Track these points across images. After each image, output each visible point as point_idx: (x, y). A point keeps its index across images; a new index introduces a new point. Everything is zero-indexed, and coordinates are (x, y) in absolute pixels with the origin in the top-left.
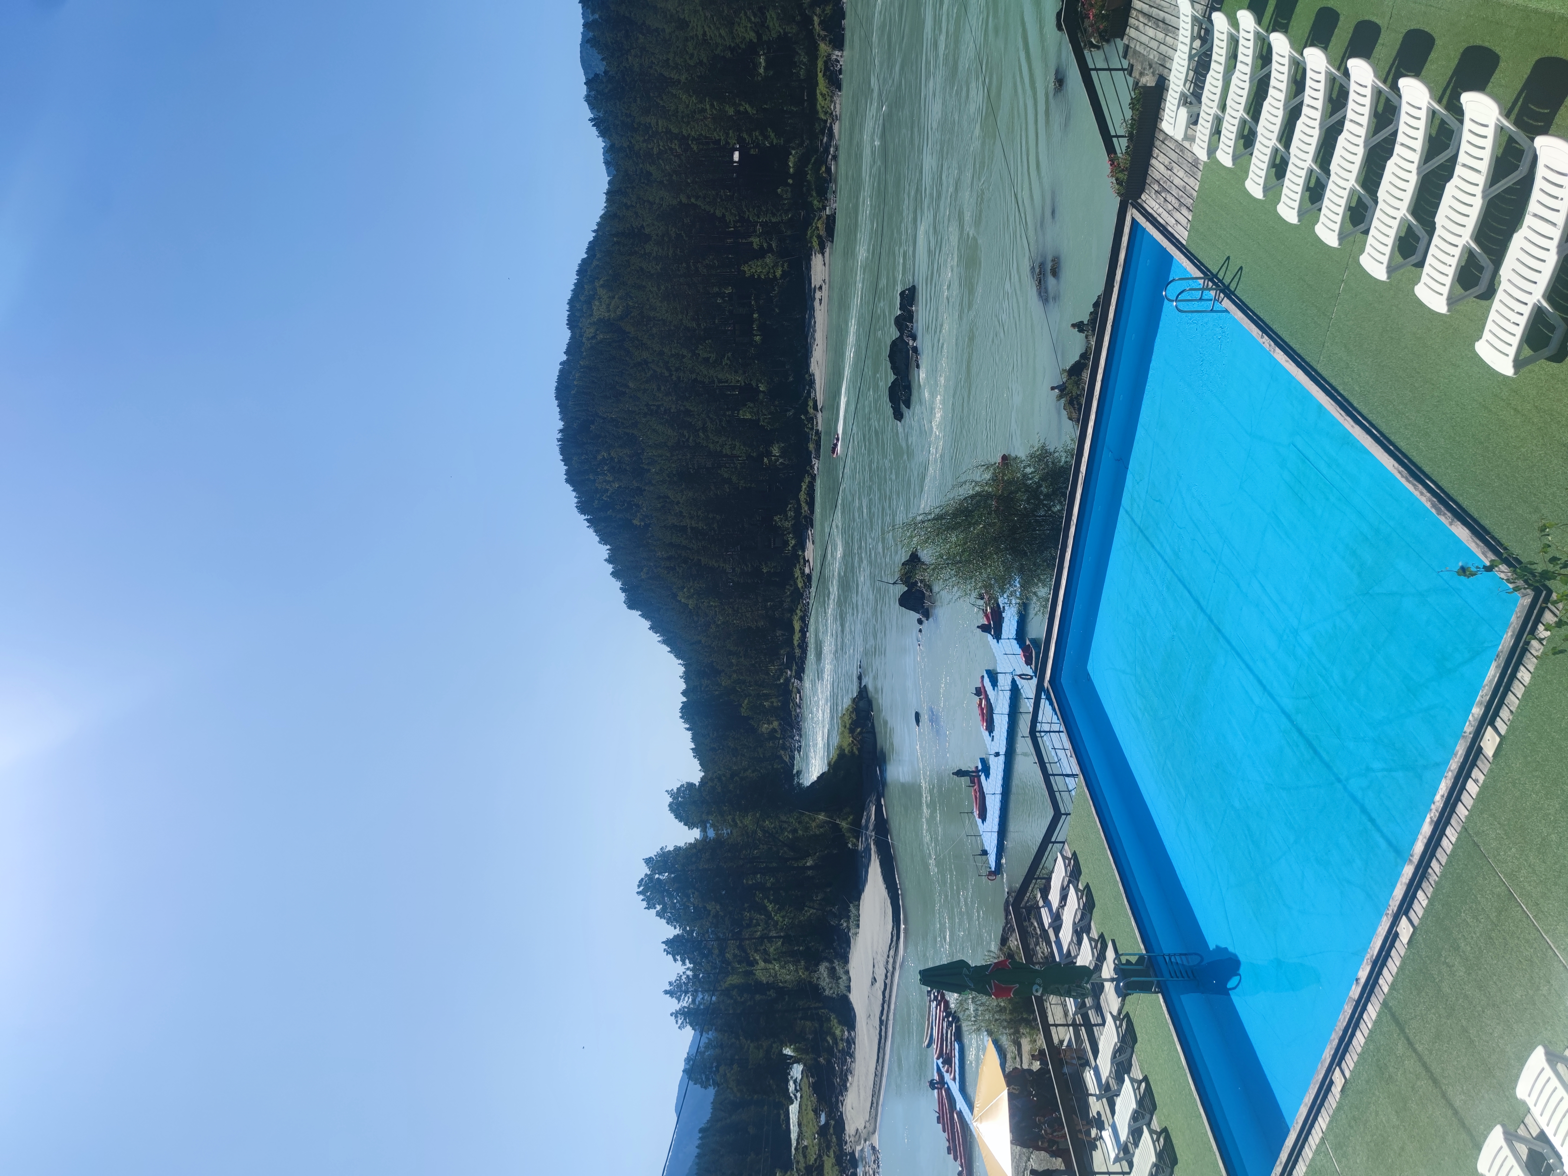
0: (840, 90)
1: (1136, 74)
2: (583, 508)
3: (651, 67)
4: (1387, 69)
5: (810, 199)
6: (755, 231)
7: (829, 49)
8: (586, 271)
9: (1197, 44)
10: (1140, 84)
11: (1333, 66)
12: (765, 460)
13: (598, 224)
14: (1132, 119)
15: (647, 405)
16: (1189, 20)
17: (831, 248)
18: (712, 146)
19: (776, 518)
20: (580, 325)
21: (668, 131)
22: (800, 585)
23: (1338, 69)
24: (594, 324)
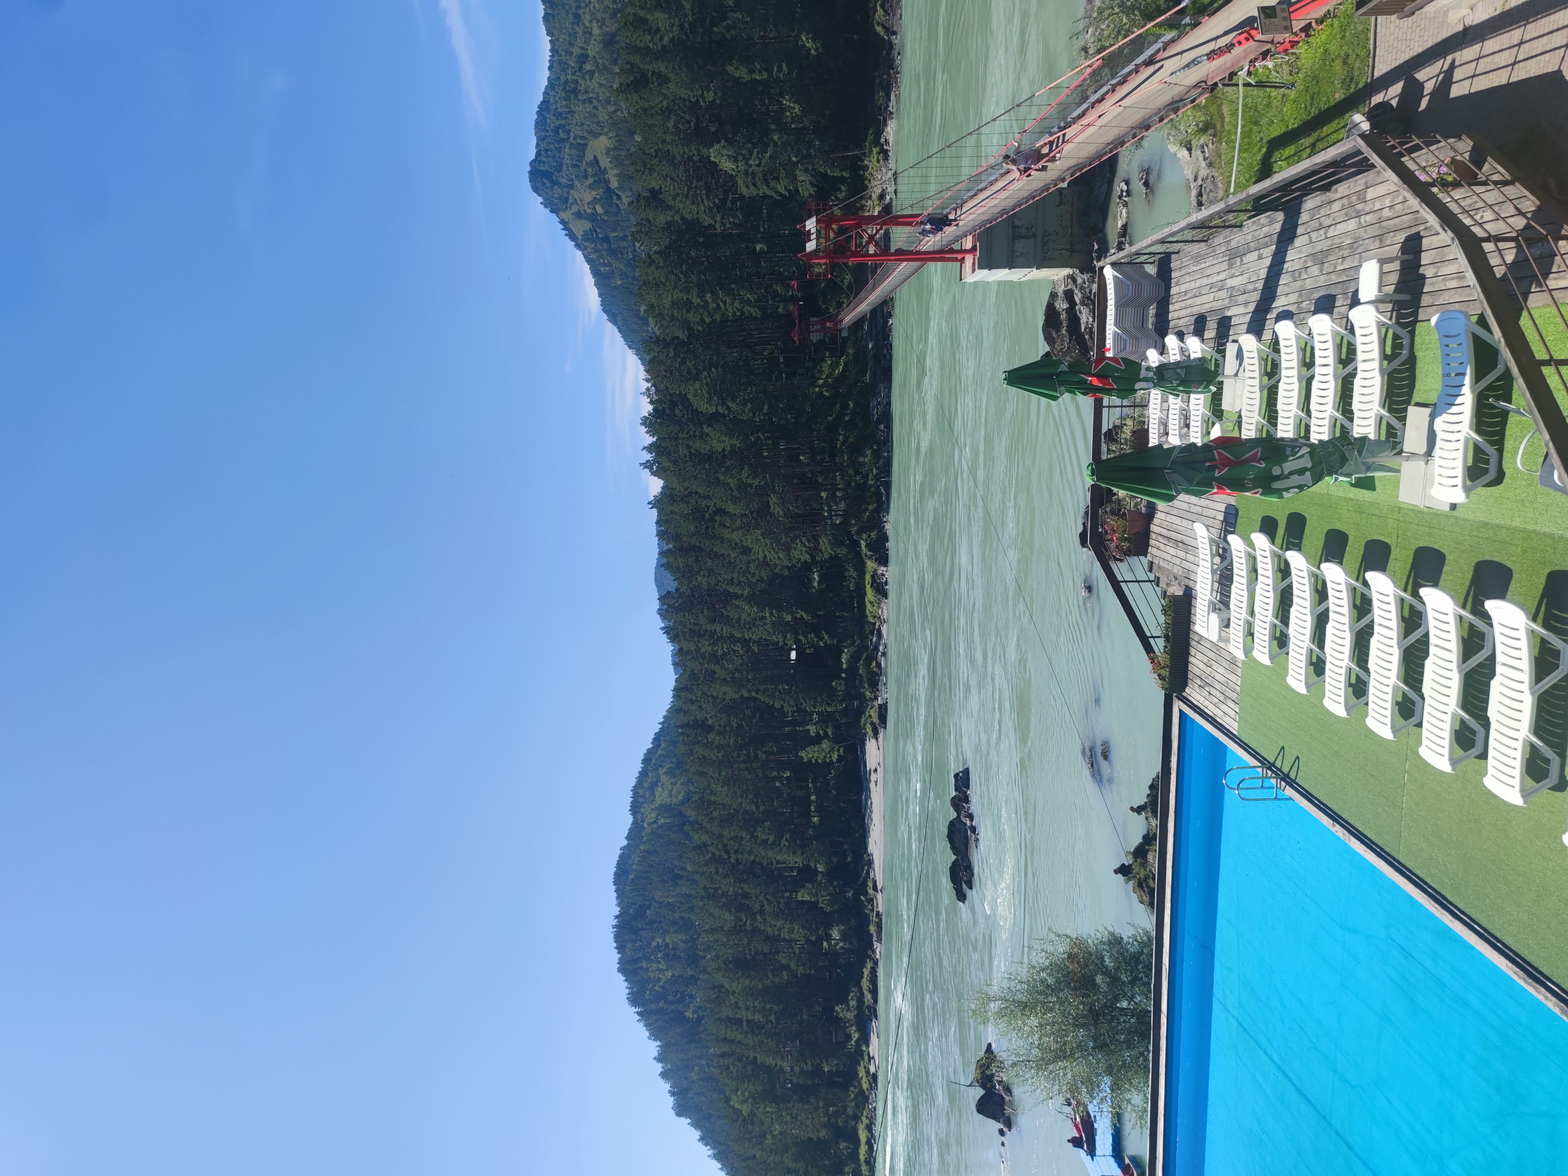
0: (886, 598)
1: (1163, 584)
2: (634, 999)
3: (717, 585)
4: (1405, 580)
5: (862, 690)
6: (811, 720)
7: (875, 566)
8: (651, 760)
9: (1217, 560)
10: (1168, 594)
11: (1351, 578)
12: (825, 944)
13: (665, 717)
14: (1166, 623)
15: (705, 888)
16: (1207, 541)
17: (885, 734)
18: (771, 647)
19: (838, 1008)
20: (642, 810)
21: (731, 636)
22: (865, 1086)
23: (1357, 580)
24: (656, 809)
